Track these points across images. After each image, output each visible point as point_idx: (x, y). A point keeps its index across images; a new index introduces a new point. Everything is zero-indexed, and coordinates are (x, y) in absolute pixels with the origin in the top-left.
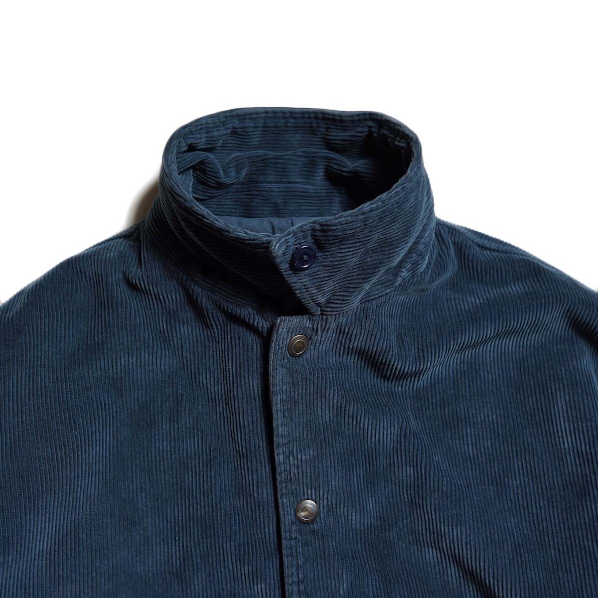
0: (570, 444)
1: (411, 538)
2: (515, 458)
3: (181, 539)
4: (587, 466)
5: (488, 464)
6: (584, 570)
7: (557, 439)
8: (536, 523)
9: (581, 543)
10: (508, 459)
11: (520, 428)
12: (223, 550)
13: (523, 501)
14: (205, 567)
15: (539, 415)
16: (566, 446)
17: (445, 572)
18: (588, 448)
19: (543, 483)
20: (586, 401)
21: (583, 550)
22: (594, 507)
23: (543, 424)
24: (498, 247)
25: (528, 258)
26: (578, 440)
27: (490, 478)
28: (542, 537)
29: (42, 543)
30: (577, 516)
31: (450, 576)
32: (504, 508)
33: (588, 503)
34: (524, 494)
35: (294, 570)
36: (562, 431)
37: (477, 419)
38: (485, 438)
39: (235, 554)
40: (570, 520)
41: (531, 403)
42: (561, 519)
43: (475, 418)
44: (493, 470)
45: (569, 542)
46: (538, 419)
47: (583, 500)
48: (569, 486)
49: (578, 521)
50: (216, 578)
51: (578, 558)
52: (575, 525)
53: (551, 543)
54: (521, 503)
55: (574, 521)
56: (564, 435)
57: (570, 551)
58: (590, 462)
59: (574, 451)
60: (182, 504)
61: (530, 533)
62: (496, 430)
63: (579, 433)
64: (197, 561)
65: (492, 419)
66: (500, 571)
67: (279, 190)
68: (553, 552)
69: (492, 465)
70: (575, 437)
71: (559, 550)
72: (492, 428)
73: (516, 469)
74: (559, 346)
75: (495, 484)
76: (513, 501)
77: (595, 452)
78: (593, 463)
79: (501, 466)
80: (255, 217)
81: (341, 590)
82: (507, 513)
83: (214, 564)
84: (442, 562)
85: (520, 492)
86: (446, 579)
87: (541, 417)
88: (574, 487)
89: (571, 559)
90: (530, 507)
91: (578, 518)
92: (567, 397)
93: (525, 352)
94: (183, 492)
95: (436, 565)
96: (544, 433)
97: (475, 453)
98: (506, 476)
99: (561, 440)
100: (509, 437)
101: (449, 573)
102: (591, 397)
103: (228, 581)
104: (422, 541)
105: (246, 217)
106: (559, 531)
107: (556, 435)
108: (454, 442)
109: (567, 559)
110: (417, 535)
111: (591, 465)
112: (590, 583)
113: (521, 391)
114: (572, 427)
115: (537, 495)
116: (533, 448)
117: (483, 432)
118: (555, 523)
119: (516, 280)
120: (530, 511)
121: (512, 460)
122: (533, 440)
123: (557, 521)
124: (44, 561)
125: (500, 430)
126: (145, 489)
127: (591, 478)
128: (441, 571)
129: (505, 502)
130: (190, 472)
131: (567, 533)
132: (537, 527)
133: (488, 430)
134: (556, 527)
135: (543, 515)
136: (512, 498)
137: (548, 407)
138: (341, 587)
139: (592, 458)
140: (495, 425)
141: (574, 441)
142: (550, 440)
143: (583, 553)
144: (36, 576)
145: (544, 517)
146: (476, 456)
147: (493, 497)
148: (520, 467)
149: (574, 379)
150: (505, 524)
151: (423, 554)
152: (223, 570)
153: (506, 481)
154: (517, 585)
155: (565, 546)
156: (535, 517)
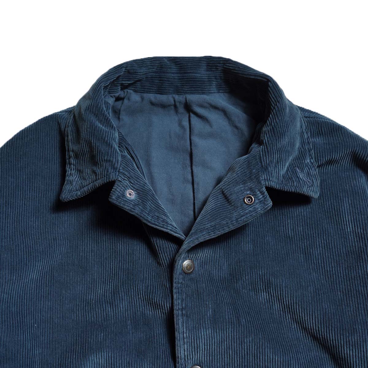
0: (351, 229)
1: (251, 288)
2: (317, 237)
3: (113, 281)
4: (361, 242)
5: (301, 241)
6: (358, 305)
7: (343, 226)
8: (329, 276)
9: (357, 288)
10: (313, 238)
11: (321, 220)
12: (138, 289)
13: (321, 263)
14: (127, 298)
15: (332, 212)
16: (349, 230)
17: (272, 308)
18: (362, 231)
19: (334, 252)
20: (361, 203)
21: (358, 293)
22: (365, 266)
23: (334, 217)
24: (309, 115)
25: (328, 121)
26: (356, 226)
27: (301, 249)
28: (333, 285)
29: (33, 274)
30: (355, 272)
31: (274, 310)
32: (310, 268)
33: (362, 264)
34: (322, 259)
35: (180, 302)
36: (346, 221)
37: (294, 214)
38: (299, 225)
39: (145, 291)
40: (350, 274)
41: (328, 205)
42: (344, 274)
43: (293, 214)
44: (303, 245)
45: (349, 287)
46: (332, 215)
47: (359, 262)
48: (350, 254)
49: (355, 274)
50: (133, 304)
51: (354, 297)
52: (353, 277)
53: (338, 289)
54: (320, 265)
55: (353, 275)
56: (348, 223)
57: (350, 293)
58: (363, 239)
59: (353, 233)
60: (115, 260)
61: (325, 282)
62: (306, 220)
63: (357, 222)
64: (122, 295)
65: (304, 214)
66: (305, 304)
67: (178, 78)
68: (339, 293)
69: (303, 242)
70: (354, 224)
71: (343, 292)
72: (303, 219)
73: (318, 244)
74: (346, 173)
75: (304, 253)
76: (315, 263)
77: (367, 233)
78: (365, 240)
79: (308, 242)
80: (164, 94)
81: (208, 314)
82: (311, 270)
83: (133, 296)
84: (270, 302)
85: (319, 258)
86: (272, 312)
87: (334, 213)
88: (353, 254)
89: (350, 298)
90: (326, 267)
91: (355, 273)
92: (350, 201)
93: (324, 177)
94: (116, 254)
95: (266, 303)
96: (335, 222)
97: (293, 234)
98: (311, 248)
99: (346, 227)
100: (313, 225)
101: (274, 308)
102: (365, 202)
103: (141, 306)
104: (257, 289)
105: (158, 94)
106: (343, 281)
107: (343, 223)
108: (280, 228)
109: (348, 298)
110: (255, 285)
111: (364, 241)
112: (362, 312)
113: (322, 198)
114: (352, 219)
115: (330, 260)
116: (328, 231)
117: (297, 222)
118: (341, 276)
119: (319, 135)
120: (326, 269)
121: (315, 239)
122: (329, 227)
123: (342, 275)
124: (33, 285)
125: (308, 220)
126: (94, 251)
127: (364, 249)
128: (269, 307)
129: (310, 264)
130: (120, 242)
131: (348, 282)
132: (330, 279)
133: (301, 220)
134: (341, 278)
135: (334, 271)
136: (315, 261)
137: (338, 207)
138: (208, 312)
139: (365, 237)
140: (306, 218)
141: (353, 227)
142: (339, 227)
143: (358, 294)
144: (28, 292)
145: (334, 273)
146: (293, 237)
147: (303, 261)
148: (320, 243)
149: (354, 191)
150: (310, 276)
151: (258, 297)
152: (138, 300)
153: (311, 251)
154: (316, 312)
155: (347, 290)
156: (329, 273)
